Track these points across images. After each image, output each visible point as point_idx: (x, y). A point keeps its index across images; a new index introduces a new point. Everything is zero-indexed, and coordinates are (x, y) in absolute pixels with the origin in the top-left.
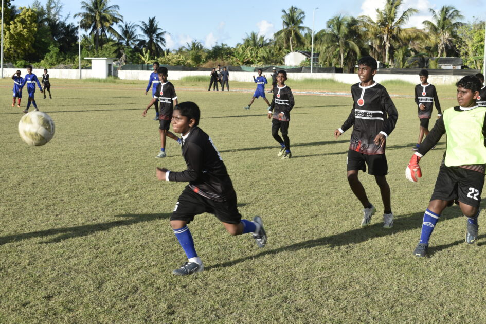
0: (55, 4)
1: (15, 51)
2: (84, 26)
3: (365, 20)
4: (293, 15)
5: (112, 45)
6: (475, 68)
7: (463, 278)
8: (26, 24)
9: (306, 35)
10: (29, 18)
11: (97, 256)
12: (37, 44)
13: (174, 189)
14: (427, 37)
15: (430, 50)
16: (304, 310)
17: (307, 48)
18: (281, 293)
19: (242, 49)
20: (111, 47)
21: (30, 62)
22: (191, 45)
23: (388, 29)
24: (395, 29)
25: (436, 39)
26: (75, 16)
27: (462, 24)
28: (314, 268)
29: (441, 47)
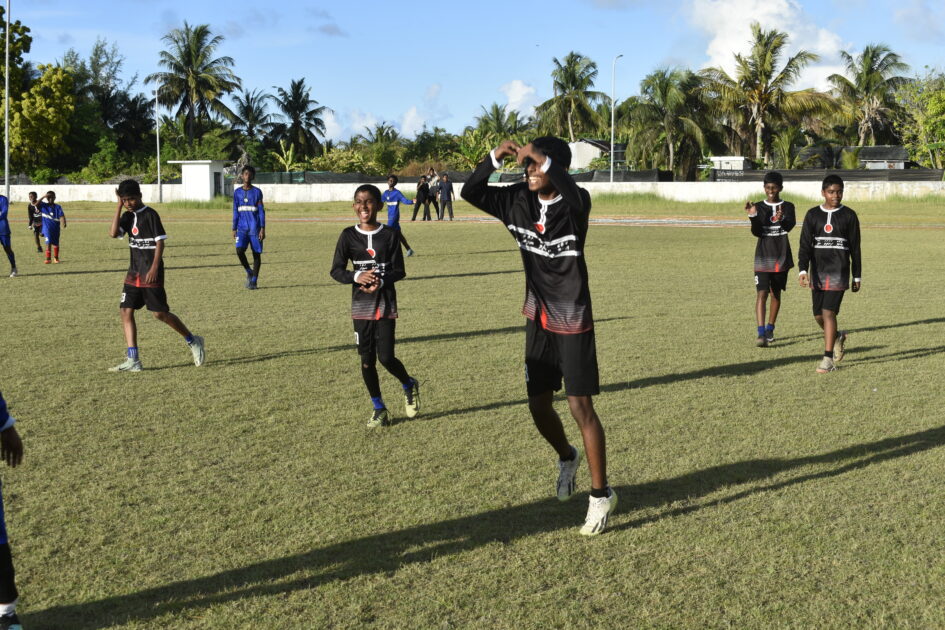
0: (108, 58)
1: (32, 151)
2: (166, 99)
3: (715, 77)
4: (574, 71)
5: (220, 136)
6: (931, 166)
7: (894, 552)
8: (53, 98)
9: (599, 107)
10: (59, 86)
11: (228, 526)
12: (74, 136)
13: (358, 407)
14: (836, 106)
15: (842, 133)
16: (607, 610)
17: (603, 133)
18: (565, 583)
19: (475, 138)
20: (218, 139)
21: (61, 172)
22: (374, 133)
23: (760, 94)
24: (775, 92)
25: (854, 110)
26: (147, 80)
27: (904, 81)
28: (624, 539)
29: (864, 125)
